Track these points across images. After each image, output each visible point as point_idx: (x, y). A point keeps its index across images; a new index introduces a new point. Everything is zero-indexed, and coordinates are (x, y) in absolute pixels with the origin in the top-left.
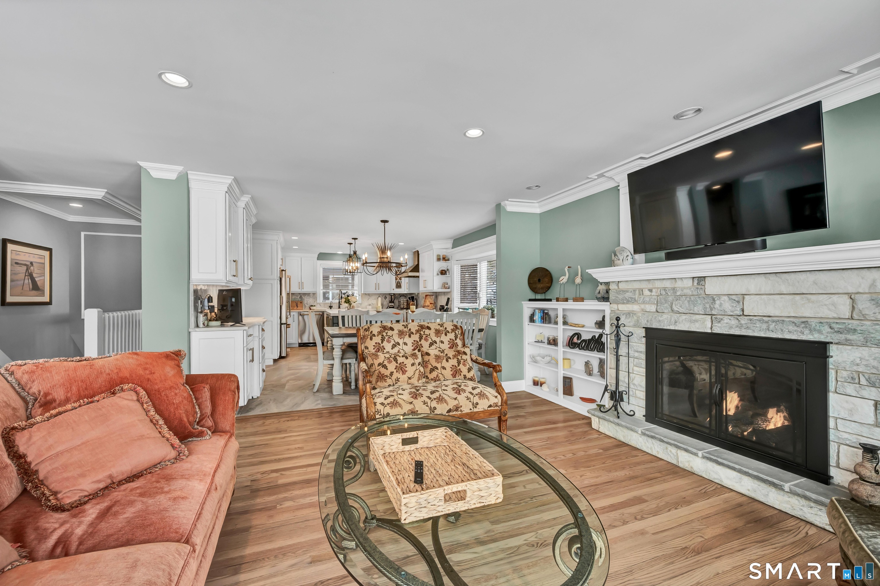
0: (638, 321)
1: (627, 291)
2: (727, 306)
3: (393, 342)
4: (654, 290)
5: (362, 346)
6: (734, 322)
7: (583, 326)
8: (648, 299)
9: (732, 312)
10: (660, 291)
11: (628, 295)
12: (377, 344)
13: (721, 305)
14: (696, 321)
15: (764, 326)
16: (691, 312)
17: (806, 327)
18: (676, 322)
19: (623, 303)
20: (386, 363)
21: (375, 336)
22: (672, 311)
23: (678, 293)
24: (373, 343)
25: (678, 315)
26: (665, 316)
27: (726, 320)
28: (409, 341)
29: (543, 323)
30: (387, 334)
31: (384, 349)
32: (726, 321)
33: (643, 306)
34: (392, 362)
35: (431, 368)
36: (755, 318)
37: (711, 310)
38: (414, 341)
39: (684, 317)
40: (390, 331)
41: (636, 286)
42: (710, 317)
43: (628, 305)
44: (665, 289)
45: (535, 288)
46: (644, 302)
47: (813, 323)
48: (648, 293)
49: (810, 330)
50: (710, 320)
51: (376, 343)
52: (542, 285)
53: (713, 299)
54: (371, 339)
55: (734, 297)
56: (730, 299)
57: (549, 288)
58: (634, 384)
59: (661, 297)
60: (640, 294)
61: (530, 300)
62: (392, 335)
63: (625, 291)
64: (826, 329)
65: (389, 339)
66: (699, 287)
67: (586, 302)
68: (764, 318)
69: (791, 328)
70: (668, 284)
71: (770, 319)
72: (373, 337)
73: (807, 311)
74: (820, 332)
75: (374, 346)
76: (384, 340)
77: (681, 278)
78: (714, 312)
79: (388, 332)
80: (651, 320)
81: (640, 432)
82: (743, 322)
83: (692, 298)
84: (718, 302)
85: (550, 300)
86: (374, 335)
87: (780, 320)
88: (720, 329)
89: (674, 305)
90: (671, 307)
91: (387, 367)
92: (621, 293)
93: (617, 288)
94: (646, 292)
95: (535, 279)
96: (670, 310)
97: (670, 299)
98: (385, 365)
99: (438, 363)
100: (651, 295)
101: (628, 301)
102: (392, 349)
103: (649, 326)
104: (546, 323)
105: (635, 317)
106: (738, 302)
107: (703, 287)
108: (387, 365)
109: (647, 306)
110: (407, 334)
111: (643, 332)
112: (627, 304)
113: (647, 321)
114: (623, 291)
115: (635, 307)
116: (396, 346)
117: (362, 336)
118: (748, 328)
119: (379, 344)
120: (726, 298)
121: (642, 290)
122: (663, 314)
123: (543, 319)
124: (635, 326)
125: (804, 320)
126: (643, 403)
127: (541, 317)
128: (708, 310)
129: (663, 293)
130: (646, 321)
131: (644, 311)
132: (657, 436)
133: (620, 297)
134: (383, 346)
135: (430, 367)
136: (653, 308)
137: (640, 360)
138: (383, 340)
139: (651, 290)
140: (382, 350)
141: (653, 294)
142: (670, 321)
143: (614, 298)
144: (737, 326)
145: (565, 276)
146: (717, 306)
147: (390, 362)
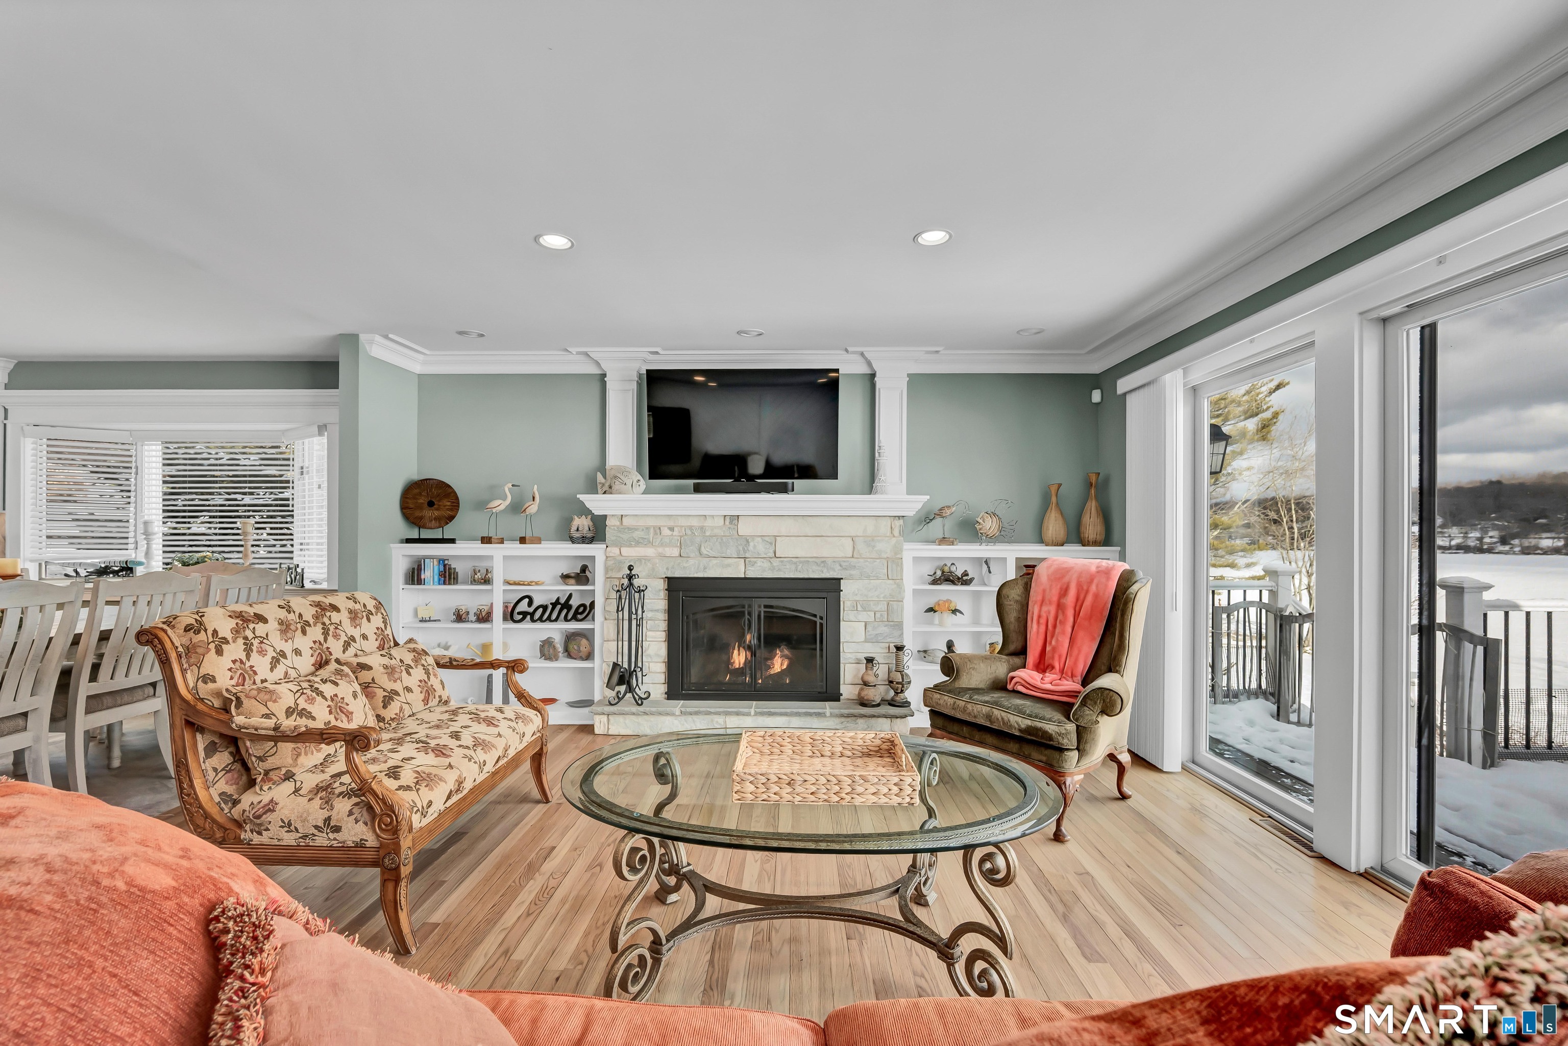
0: (653, 569)
1: (636, 530)
2: (760, 547)
3: (271, 653)
4: (676, 529)
5: (189, 675)
6: (766, 565)
7: (537, 584)
8: (668, 541)
9: (766, 554)
10: (685, 530)
11: (637, 534)
12: (238, 664)
13: (755, 547)
14: (729, 565)
15: (793, 567)
16: (724, 555)
17: (825, 566)
18: (705, 568)
19: (630, 546)
20: (302, 704)
21: (227, 642)
22: (701, 554)
23: (708, 534)
24: (225, 661)
25: (708, 559)
26: (691, 562)
27: (759, 562)
28: (304, 643)
29: (444, 583)
30: (254, 633)
31: (255, 673)
32: (759, 564)
33: (660, 550)
34: (314, 699)
35: (384, 696)
36: (785, 560)
37: (745, 551)
38: (315, 642)
39: (714, 561)
40: (261, 624)
41: (651, 522)
42: (743, 560)
43: (636, 549)
44: (691, 528)
45: (421, 518)
46: (662, 545)
47: (829, 561)
48: (669, 533)
49: (828, 569)
50: (743, 564)
51: (234, 662)
52: (436, 513)
53: (747, 540)
54: (219, 652)
55: (767, 539)
56: (764, 540)
57: (451, 518)
58: (649, 656)
59: (686, 537)
60: (655, 534)
61: (409, 541)
62: (267, 635)
63: (634, 529)
64: (837, 567)
65: (263, 645)
66: (732, 526)
67: (544, 544)
68: (793, 559)
69: (815, 567)
70: (695, 523)
71: (797, 560)
72: (224, 646)
73: (825, 552)
74: (834, 570)
75: (230, 670)
76: (252, 651)
77: (713, 516)
78: (747, 555)
79: (257, 626)
80: (673, 567)
81: (678, 713)
82: (775, 564)
83: (724, 539)
84: (751, 544)
85: (452, 541)
86: (225, 641)
87: (806, 561)
88: (754, 572)
89: (703, 548)
90: (699, 550)
91: (310, 713)
92: (626, 530)
93: (618, 523)
94: (666, 532)
95: (421, 501)
96: (697, 553)
97: (698, 540)
98: (304, 709)
99: (395, 681)
100: (672, 535)
101: (638, 543)
102: (272, 670)
103: (669, 576)
104: (450, 584)
105: (649, 564)
106: (771, 544)
107: (736, 527)
108: (309, 708)
109: (667, 549)
110: (297, 629)
111: (661, 585)
112: (635, 546)
113: (667, 569)
114: (629, 529)
115: (650, 552)
116: (278, 661)
117: (180, 649)
118: (779, 570)
119: (241, 662)
120: (759, 539)
121: (660, 528)
122: (688, 559)
123: (445, 577)
124: (648, 576)
125: (823, 560)
126: (662, 678)
127: (440, 572)
128: (742, 552)
129: (689, 532)
130: (665, 570)
131: (662, 556)
132: (701, 709)
133: (625, 536)
134: (251, 667)
135: (380, 694)
136: (676, 552)
137: (656, 622)
138: (248, 650)
139: (672, 529)
140: (250, 679)
141: (675, 533)
142: (698, 567)
143: (613, 538)
144: (770, 569)
145: (505, 499)
146: (751, 548)
147: (311, 701)
